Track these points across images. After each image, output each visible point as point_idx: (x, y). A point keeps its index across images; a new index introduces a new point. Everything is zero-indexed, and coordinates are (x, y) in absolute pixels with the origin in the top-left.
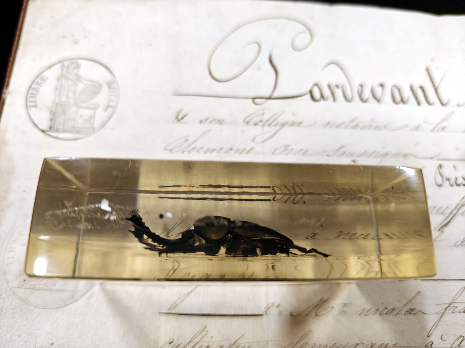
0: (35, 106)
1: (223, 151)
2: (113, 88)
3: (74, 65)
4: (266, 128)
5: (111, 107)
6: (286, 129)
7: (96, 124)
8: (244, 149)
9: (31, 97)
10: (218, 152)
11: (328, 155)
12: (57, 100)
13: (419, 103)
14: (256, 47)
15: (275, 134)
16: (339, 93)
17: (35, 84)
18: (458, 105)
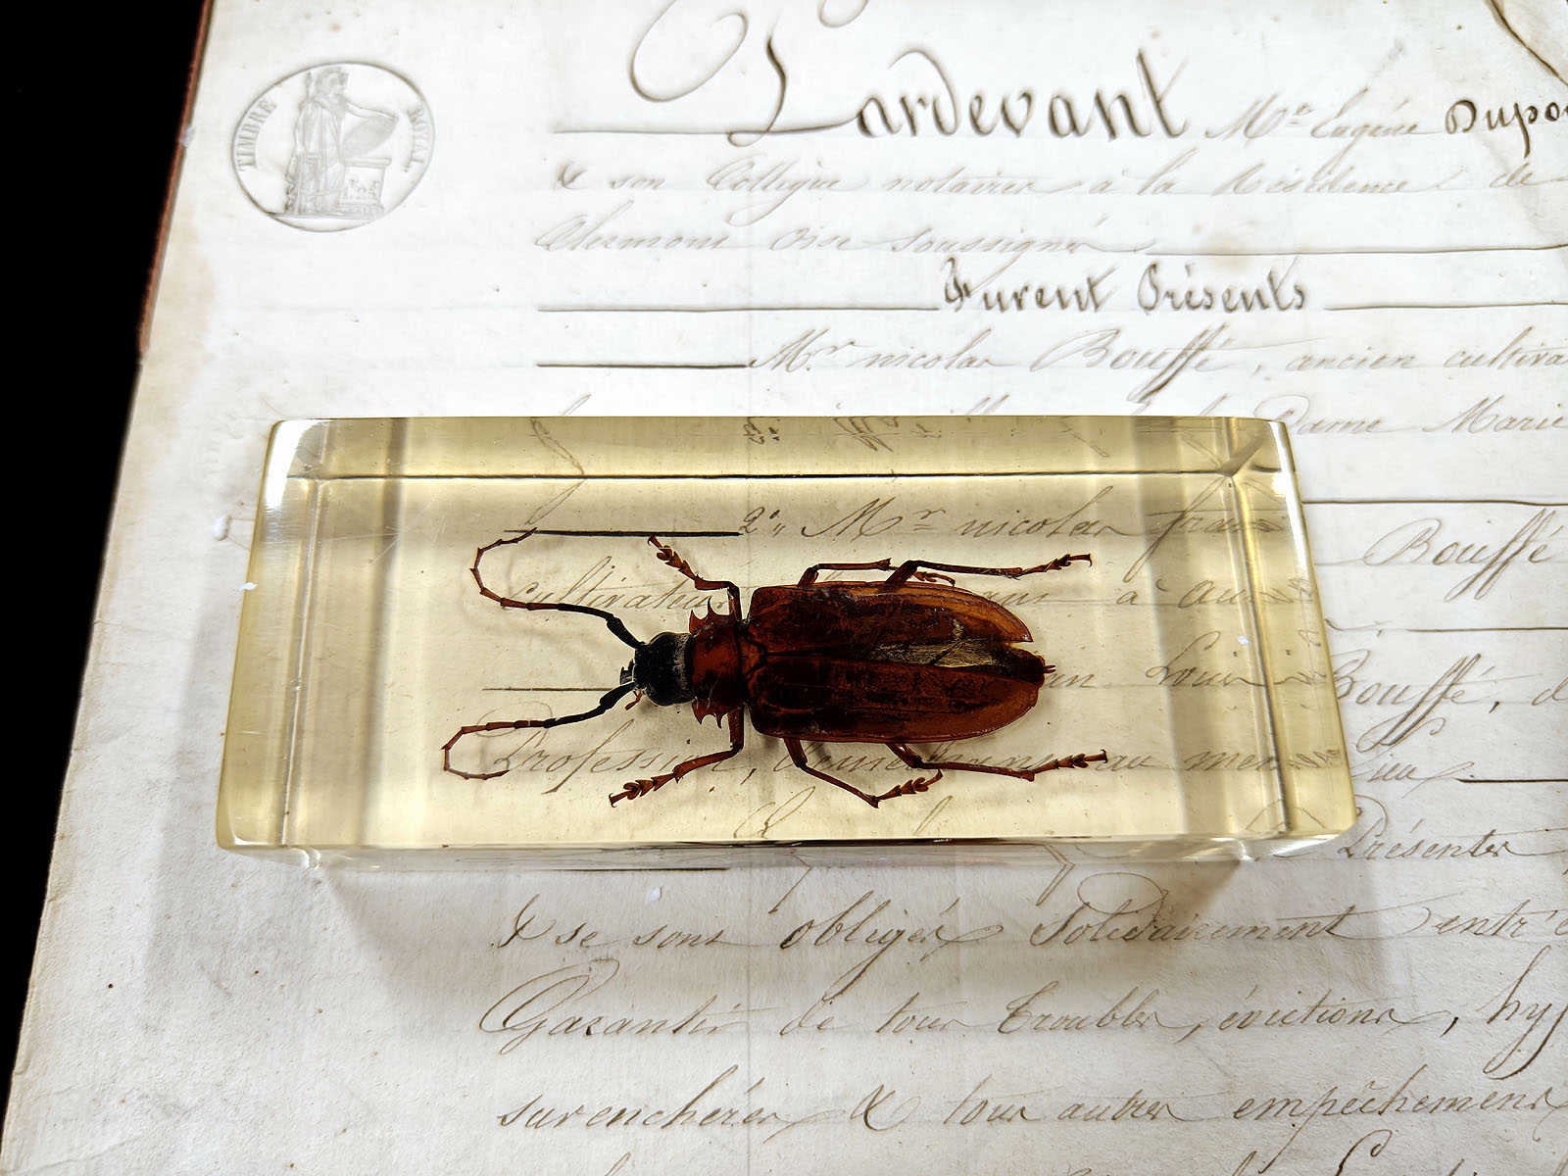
0: (252, 164)
1: (659, 243)
2: (421, 122)
3: (334, 76)
4: (758, 193)
5: (416, 160)
6: (801, 194)
7: (386, 197)
8: (709, 239)
9: (240, 145)
10: (649, 246)
11: (894, 249)
12: (299, 150)
13: (1113, 133)
14: (739, 20)
15: (779, 205)
16: (924, 116)
17: (250, 118)
18: (1207, 134)
